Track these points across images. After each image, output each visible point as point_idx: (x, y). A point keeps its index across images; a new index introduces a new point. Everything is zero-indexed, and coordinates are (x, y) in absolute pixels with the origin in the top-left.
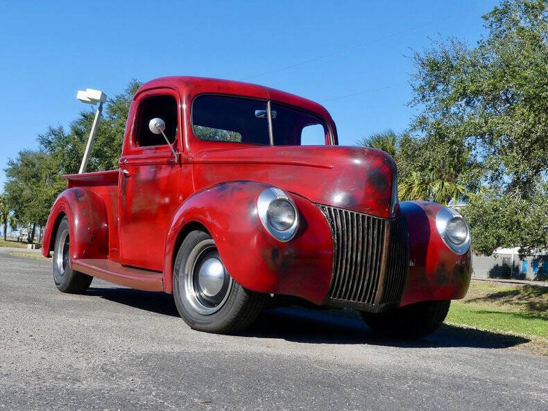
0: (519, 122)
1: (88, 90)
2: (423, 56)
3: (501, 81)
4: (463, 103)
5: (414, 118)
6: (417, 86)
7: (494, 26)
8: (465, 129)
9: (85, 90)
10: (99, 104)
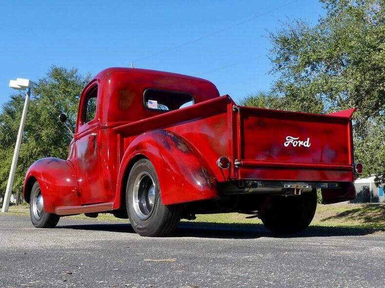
0: (352, 80)
1: (18, 79)
2: (276, 35)
3: (335, 50)
4: (309, 69)
5: (274, 83)
6: (274, 59)
7: (330, 7)
8: (311, 89)
9: (16, 80)
10: (27, 90)
